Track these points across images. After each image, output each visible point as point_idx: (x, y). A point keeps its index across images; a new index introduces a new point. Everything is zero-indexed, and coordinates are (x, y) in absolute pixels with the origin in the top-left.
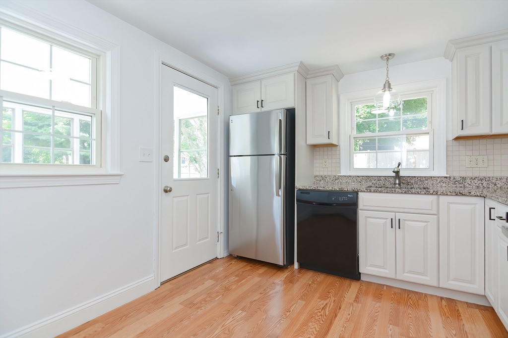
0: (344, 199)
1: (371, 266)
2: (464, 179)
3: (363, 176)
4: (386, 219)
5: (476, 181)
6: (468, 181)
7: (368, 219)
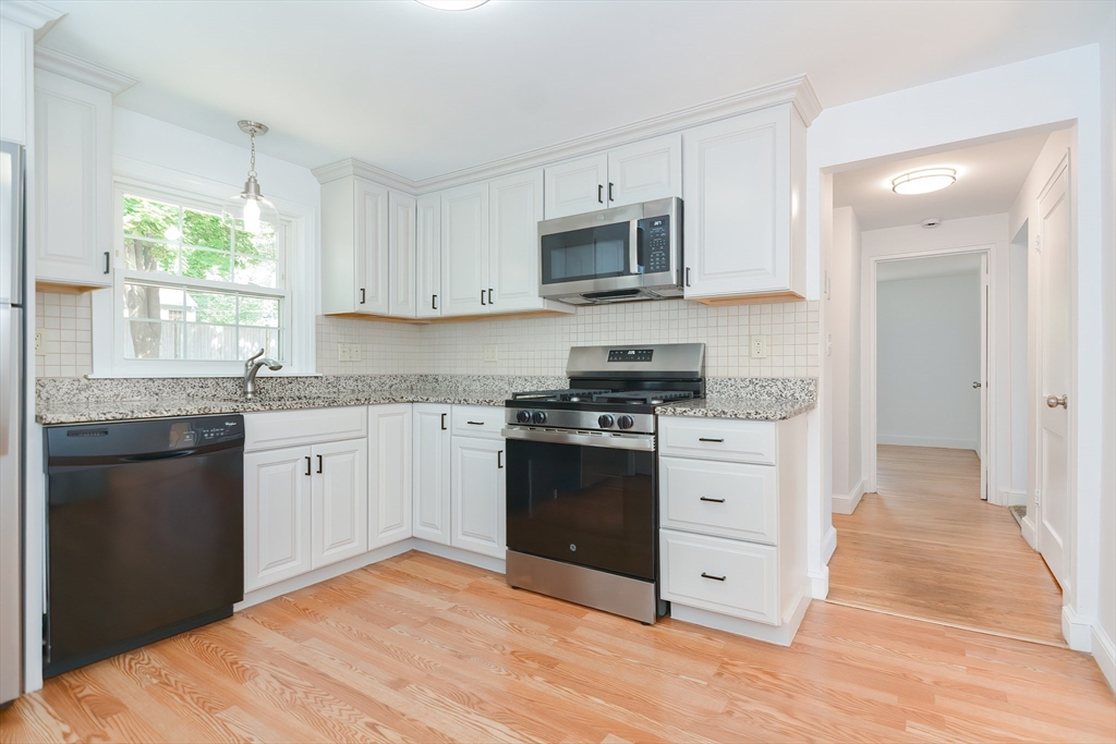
0: (215, 433)
1: (271, 565)
2: (338, 378)
3: (165, 379)
4: (296, 460)
5: (351, 381)
6: (342, 383)
7: (263, 470)
